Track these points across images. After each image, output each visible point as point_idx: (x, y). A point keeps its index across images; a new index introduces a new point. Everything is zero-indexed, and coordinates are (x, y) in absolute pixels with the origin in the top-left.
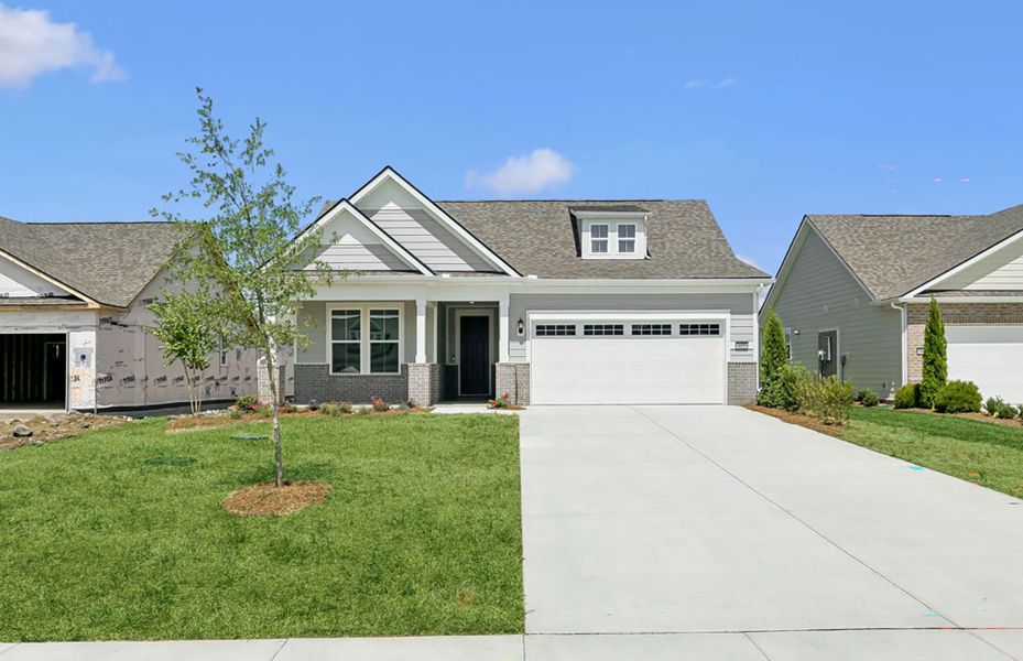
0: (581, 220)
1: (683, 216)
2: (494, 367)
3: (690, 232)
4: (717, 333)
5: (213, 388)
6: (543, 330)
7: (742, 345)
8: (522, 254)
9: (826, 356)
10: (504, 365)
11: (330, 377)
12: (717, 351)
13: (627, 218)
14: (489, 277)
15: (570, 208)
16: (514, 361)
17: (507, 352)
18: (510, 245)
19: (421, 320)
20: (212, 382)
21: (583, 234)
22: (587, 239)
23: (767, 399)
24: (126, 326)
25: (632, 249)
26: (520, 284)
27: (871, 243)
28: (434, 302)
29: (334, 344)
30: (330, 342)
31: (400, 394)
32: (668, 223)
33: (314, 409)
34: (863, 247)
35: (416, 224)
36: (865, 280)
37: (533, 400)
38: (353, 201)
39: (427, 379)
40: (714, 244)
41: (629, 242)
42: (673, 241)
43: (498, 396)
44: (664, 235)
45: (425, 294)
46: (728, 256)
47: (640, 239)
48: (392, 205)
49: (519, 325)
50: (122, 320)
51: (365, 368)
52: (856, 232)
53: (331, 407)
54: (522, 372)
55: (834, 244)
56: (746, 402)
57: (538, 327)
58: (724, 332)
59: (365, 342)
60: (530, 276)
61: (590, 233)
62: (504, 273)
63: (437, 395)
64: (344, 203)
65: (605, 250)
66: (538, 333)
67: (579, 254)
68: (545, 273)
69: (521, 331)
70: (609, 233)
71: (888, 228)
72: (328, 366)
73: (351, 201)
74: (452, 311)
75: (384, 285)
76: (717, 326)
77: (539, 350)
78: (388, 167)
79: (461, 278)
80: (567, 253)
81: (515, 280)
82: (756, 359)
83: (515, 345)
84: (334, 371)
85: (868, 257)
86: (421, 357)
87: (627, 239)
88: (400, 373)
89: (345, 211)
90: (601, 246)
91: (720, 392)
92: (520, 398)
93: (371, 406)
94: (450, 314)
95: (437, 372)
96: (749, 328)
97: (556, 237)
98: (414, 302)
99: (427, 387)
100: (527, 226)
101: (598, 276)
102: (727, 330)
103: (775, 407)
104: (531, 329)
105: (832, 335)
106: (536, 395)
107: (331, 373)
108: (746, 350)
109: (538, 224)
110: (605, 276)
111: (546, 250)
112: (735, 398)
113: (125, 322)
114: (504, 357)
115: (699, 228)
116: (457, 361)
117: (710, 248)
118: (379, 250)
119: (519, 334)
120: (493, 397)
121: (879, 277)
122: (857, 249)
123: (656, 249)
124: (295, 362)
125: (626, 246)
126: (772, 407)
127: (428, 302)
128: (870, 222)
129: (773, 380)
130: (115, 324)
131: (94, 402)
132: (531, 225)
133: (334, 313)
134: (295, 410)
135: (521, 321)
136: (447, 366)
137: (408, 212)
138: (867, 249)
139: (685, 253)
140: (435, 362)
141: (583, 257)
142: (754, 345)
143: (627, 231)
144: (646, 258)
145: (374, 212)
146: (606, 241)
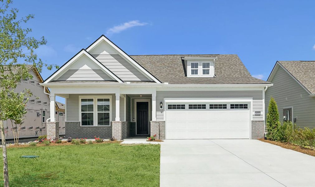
0: (187, 61)
1: (229, 60)
2: (150, 123)
3: (232, 67)
4: (247, 108)
5: (39, 132)
6: (171, 107)
7: (258, 113)
8: (162, 75)
9: (287, 118)
10: (154, 122)
11: (80, 127)
12: (247, 116)
13: (206, 60)
14: (147, 83)
15: (181, 57)
16: (158, 120)
17: (155, 116)
18: (157, 72)
19: (118, 102)
20: (39, 129)
21: (188, 66)
22: (189, 69)
23: (270, 136)
25: (208, 73)
26: (161, 86)
27: (306, 72)
28: (124, 95)
29: (82, 114)
30: (80, 112)
31: (109, 135)
32: (223, 63)
33: (69, 141)
34: (303, 73)
35: (116, 61)
36: (306, 86)
37: (167, 137)
38: (88, 50)
39: (120, 128)
40: (242, 71)
41: (207, 70)
42: (225, 70)
43: (152, 136)
44: (221, 68)
45: (119, 91)
46: (249, 76)
47: (212, 69)
48: (105, 52)
49: (160, 105)
51: (96, 123)
52: (299, 67)
53: (76, 140)
54: (162, 125)
55: (291, 72)
56: (260, 138)
57: (169, 106)
58: (250, 107)
59: (95, 113)
60: (165, 83)
61: (191, 66)
62: (154, 82)
63: (126, 135)
64: (83, 51)
65: (197, 73)
66: (169, 108)
67: (186, 75)
68: (172, 82)
69: (161, 107)
70: (199, 66)
71: (312, 66)
72: (80, 122)
73: (87, 50)
74: (133, 100)
75: (101, 87)
76: (247, 105)
77: (169, 115)
78: (103, 35)
79: (135, 84)
80: (181, 75)
81: (159, 85)
82: (264, 119)
83: (159, 113)
84: (82, 125)
85: (306, 77)
86: (118, 119)
87: (206, 69)
88: (110, 126)
89: (84, 55)
90: (195, 72)
91: (248, 133)
92: (161, 136)
93: (94, 140)
94: (132, 101)
95: (126, 125)
96: (260, 105)
97: (176, 69)
98: (115, 94)
99: (120, 131)
100: (164, 64)
101: (195, 83)
102: (251, 107)
103: (274, 140)
104: (166, 107)
105: (290, 110)
106: (168, 135)
107: (81, 126)
108: (260, 115)
109: (169, 64)
110: (198, 83)
111: (172, 74)
112: (255, 136)
114: (154, 119)
115: (236, 65)
116: (135, 121)
117: (241, 73)
118: (99, 72)
119: (160, 108)
120: (149, 136)
121: (311, 85)
122: (300, 74)
123: (218, 73)
124: (66, 121)
125: (206, 72)
126: (272, 140)
127: (121, 94)
128: (304, 63)
129: (273, 128)
132: (165, 64)
133: (83, 100)
134: (61, 142)
135: (161, 103)
136: (131, 123)
137: (112, 55)
138: (305, 74)
139: (230, 75)
140: (125, 120)
141: (188, 76)
142: (263, 113)
143: (206, 65)
144: (214, 77)
145: (97, 55)
146: (197, 70)
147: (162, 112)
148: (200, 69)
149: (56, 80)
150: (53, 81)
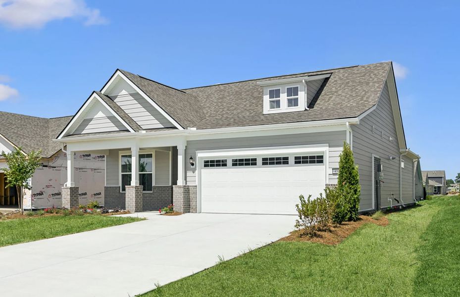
0: (263, 88)
4: (321, 162)
6: (208, 164)
7: (337, 171)
10: (177, 187)
11: (120, 194)
14: (167, 131)
21: (264, 97)
22: (266, 100)
24: (55, 167)
25: (296, 104)
29: (123, 175)
30: (121, 173)
35: (136, 102)
39: (134, 195)
41: (294, 99)
46: (371, 103)
47: (302, 97)
48: (124, 92)
50: (51, 164)
54: (192, 191)
57: (205, 162)
58: (325, 161)
60: (192, 129)
61: (269, 95)
62: (175, 128)
64: (95, 94)
65: (279, 106)
66: (206, 166)
69: (192, 164)
70: (281, 94)
72: (120, 187)
76: (321, 157)
78: (118, 70)
79: (153, 132)
81: (181, 132)
83: (190, 173)
84: (122, 190)
87: (292, 97)
88: (152, 191)
90: (276, 104)
95: (170, 191)
99: (134, 200)
102: (327, 159)
104: (200, 163)
107: (121, 192)
113: (52, 165)
118: (113, 119)
119: (192, 167)
125: (293, 102)
130: (46, 166)
131: (31, 206)
133: (122, 157)
135: (192, 158)
137: (131, 95)
140: (170, 184)
141: (264, 112)
143: (292, 91)
144: (306, 110)
145: (116, 97)
146: (279, 101)
147: (194, 172)
148: (284, 98)
149: (72, 134)
150: (68, 135)
